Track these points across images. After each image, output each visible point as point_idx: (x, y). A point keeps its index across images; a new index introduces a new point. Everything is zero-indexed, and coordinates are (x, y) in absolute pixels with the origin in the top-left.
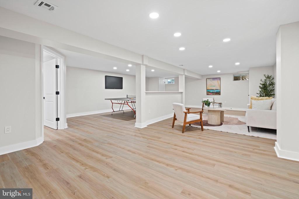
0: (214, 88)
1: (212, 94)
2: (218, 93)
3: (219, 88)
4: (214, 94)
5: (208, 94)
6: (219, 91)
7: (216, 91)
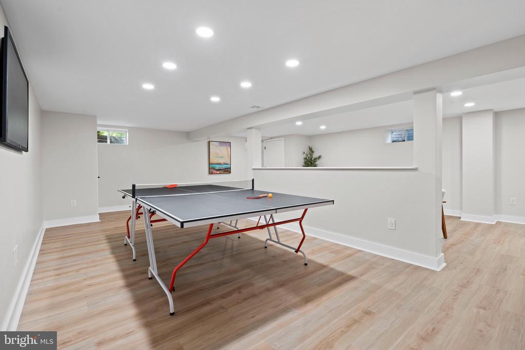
0: (221, 161)
1: (218, 172)
2: (228, 171)
3: (229, 162)
4: (221, 172)
5: (212, 173)
6: (229, 166)
7: (224, 166)
